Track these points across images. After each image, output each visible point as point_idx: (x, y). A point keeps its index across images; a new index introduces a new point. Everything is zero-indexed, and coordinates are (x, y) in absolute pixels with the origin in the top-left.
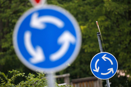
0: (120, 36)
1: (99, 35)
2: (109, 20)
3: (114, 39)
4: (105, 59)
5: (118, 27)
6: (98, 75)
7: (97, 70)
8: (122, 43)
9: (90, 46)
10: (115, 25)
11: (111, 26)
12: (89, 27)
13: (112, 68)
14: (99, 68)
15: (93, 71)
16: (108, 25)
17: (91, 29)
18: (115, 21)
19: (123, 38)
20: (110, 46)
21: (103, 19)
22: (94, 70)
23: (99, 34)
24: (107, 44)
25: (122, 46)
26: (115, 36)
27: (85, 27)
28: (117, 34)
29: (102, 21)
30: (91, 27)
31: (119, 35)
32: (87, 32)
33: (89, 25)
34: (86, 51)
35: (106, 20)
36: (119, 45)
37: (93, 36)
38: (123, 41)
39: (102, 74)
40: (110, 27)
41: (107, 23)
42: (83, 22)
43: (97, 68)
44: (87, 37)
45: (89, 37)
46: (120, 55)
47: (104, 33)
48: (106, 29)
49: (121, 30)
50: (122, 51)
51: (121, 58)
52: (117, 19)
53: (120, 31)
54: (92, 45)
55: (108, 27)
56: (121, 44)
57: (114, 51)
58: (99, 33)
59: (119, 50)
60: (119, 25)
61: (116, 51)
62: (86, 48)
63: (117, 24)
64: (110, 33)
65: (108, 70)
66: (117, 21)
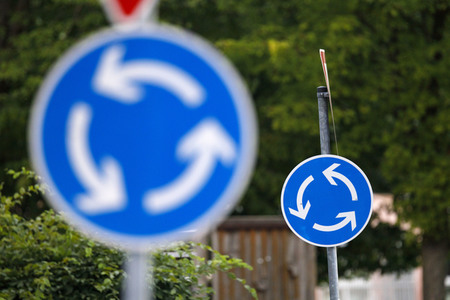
0: (396, 90)
1: (323, 97)
2: (367, 33)
3: (374, 98)
4: (335, 179)
5: (393, 58)
6: (304, 228)
7: (302, 212)
8: (401, 114)
9: (290, 111)
10: (384, 51)
11: (373, 54)
12: (296, 47)
13: (353, 213)
14: (308, 205)
15: (287, 212)
16: (361, 49)
17: (302, 54)
18: (386, 39)
19: (404, 98)
20: (360, 120)
21: (348, 27)
22: (292, 212)
23: (326, 94)
24: (351, 113)
25: (398, 124)
26: (381, 90)
27: (285, 44)
28: (387, 82)
29: (344, 33)
30: (303, 49)
31: (392, 85)
32: (289, 62)
33: (297, 40)
34: (276, 125)
35: (357, 32)
36: (390, 119)
37: (308, 77)
38: (404, 108)
39: (317, 227)
40: (366, 55)
41: (360, 42)
42: (280, 28)
43: (304, 205)
44: (286, 79)
45: (294, 81)
46: (388, 154)
47: (345, 72)
48: (355, 60)
49: (404, 72)
50: (396, 141)
51: (391, 163)
52: (396, 31)
53: (398, 73)
54: (299, 108)
55: (360, 55)
56: (395, 115)
57: (370, 137)
58: (325, 90)
59: (386, 138)
60: (397, 52)
61: (375, 140)
62: (279, 116)
63: (392, 49)
64: (366, 75)
65: (340, 215)
66: (394, 40)
